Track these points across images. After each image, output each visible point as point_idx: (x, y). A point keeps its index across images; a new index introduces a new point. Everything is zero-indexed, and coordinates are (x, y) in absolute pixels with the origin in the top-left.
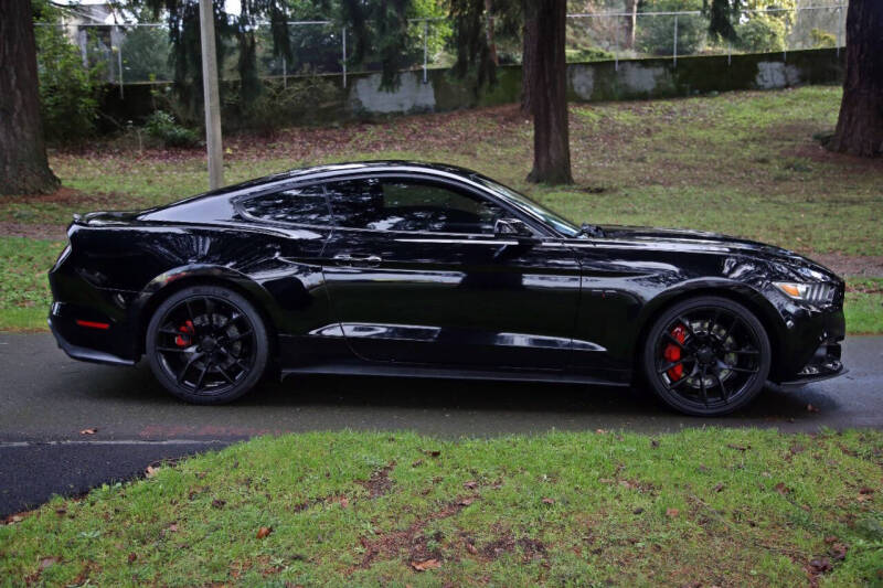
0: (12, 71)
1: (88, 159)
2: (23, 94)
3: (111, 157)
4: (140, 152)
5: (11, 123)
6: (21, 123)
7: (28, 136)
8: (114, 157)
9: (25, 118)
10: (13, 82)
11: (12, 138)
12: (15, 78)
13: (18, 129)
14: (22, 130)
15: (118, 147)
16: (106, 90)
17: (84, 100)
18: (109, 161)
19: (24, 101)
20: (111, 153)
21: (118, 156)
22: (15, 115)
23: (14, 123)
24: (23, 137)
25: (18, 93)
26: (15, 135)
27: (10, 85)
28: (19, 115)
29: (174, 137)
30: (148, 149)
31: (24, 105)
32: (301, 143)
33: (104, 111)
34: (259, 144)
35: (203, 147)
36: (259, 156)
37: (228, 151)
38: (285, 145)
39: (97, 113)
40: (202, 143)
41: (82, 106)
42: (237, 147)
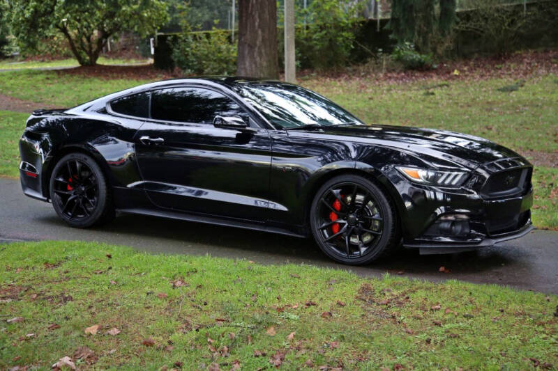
0: (257, 16)
1: (340, 81)
2: (263, 31)
3: (358, 79)
4: (381, 75)
5: (254, 55)
6: (260, 54)
7: (265, 64)
8: (361, 79)
9: (263, 51)
10: (257, 24)
11: (254, 66)
12: (258, 20)
13: (258, 59)
14: (261, 59)
15: (364, 72)
16: (361, 25)
17: (344, 34)
18: (355, 83)
19: (263, 37)
20: (359, 77)
21: (363, 79)
22: (257, 49)
23: (256, 54)
24: (261, 64)
25: (260, 32)
26: (255, 63)
27: (254, 26)
28: (259, 48)
29: (412, 61)
30: (390, 72)
31: (263, 40)
32: (530, 64)
33: (360, 42)
34: (488, 66)
35: (436, 69)
36: (482, 76)
37: (456, 72)
38: (512, 65)
39: (354, 44)
40: (435, 66)
41: (341, 39)
42: (466, 69)
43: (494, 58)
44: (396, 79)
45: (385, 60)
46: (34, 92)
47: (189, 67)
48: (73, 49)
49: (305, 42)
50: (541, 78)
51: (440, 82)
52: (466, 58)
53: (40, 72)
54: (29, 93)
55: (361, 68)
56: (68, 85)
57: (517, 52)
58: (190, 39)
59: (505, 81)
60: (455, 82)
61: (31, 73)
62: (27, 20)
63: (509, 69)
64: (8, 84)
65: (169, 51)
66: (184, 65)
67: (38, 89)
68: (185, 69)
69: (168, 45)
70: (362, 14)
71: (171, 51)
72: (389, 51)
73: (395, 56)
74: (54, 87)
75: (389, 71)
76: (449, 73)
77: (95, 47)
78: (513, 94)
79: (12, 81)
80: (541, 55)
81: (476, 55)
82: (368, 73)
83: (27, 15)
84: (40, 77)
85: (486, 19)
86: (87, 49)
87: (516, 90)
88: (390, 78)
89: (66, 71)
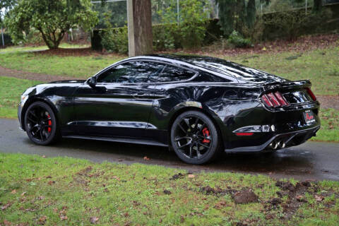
0: (139, 19)
2: (143, 27)
4: (221, 51)
6: (141, 41)
7: (144, 46)
9: (143, 39)
10: (139, 23)
11: (137, 47)
14: (142, 43)
16: (210, 22)
17: (200, 28)
19: (143, 30)
24: (142, 47)
25: (141, 28)
28: (141, 37)
29: (239, 43)
31: (143, 32)
32: (307, 43)
33: (210, 32)
34: (284, 45)
35: (253, 47)
36: (279, 51)
37: (264, 49)
38: (298, 44)
39: (206, 34)
40: (252, 45)
41: (197, 31)
42: (270, 46)
43: (288, 40)
44: (229, 53)
45: (224, 42)
46: (18, 65)
47: (110, 48)
48: (45, 39)
49: (177, 33)
50: (313, 51)
51: (254, 55)
52: (272, 40)
53: (25, 53)
54: (17, 65)
55: (210, 48)
56: (40, 60)
57: (302, 36)
58: (111, 32)
59: (292, 53)
60: (263, 54)
61: (20, 54)
62: (17, 23)
63: (295, 46)
64: (5, 60)
65: (100, 39)
66: (108, 47)
67: (22, 62)
68: (108, 50)
69: (99, 36)
70: (211, 16)
71: (101, 39)
72: (226, 37)
73: (230, 40)
74: (31, 61)
75: (226, 49)
76: (260, 49)
77: (57, 38)
78: (293, 61)
79: (8, 59)
80: (315, 38)
81: (277, 39)
82: (214, 50)
83: (17, 20)
84: (24, 56)
85: (282, 18)
86: (53, 39)
87: (296, 58)
88: (226, 53)
89: (40, 52)
